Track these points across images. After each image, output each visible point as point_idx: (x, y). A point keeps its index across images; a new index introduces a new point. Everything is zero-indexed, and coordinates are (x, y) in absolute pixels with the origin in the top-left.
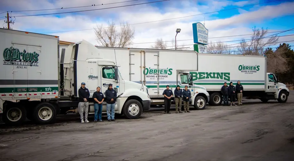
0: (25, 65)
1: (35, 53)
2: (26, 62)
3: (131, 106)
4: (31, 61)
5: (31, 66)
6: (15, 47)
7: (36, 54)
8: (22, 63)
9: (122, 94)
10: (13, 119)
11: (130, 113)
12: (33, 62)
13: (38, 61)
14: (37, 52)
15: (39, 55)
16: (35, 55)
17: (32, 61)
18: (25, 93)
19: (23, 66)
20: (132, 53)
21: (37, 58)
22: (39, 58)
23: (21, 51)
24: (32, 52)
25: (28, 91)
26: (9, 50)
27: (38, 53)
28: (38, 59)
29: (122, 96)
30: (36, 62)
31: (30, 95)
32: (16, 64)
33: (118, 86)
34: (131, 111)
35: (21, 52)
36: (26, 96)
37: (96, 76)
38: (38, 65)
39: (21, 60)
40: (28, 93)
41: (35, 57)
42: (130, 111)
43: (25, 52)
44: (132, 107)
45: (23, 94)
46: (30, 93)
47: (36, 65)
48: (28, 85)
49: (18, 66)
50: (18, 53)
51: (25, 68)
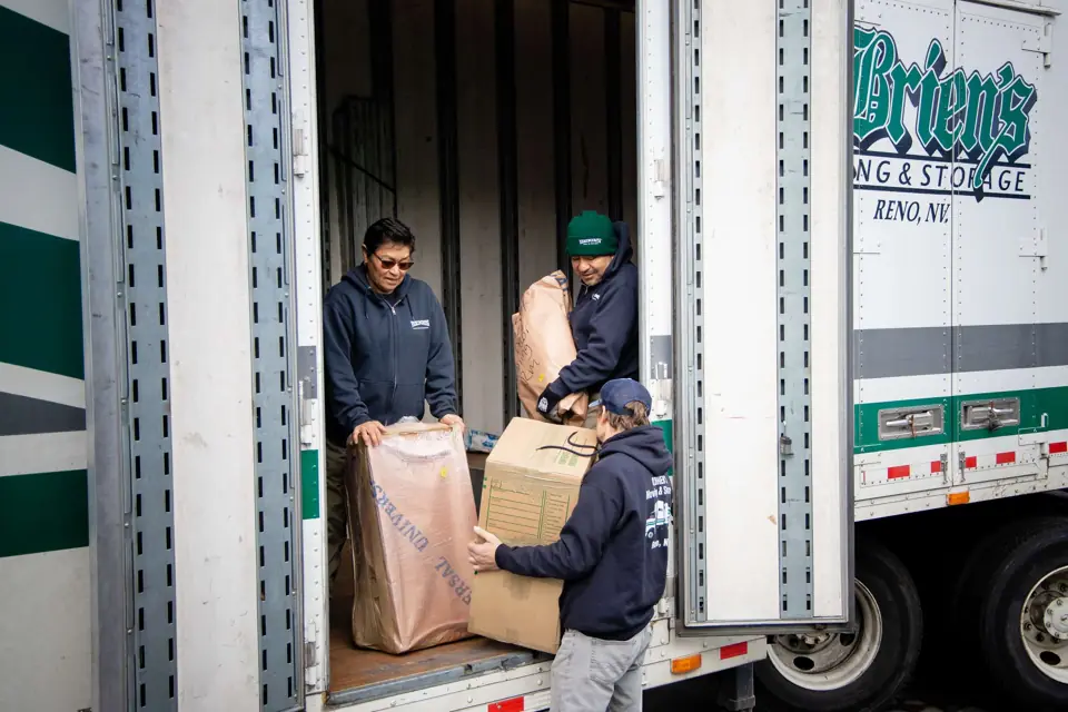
0: (933, 185)
1: (1007, 73)
2: (947, 157)
4: (977, 151)
5: (979, 195)
7: (1020, 86)
8: (916, 173)
10: (804, 665)
12: (994, 162)
13: (1024, 151)
14: (1027, 70)
15: (1034, 99)
16: (1008, 93)
17: (987, 154)
18: (933, 452)
19: (925, 200)
21: (1021, 121)
22: (1036, 120)
23: (912, 51)
24: (988, 67)
25: (952, 434)
27: (1028, 79)
28: (1028, 137)
30: (1011, 163)
31: (971, 463)
32: (873, 181)
36: (936, 480)
38: (1026, 188)
39: (907, 142)
40: (953, 450)
41: (1008, 116)
43: (942, 64)
46: (971, 447)
47: (1012, 190)
48: (954, 374)
49: (887, 196)
50: (891, 70)
51: (934, 217)
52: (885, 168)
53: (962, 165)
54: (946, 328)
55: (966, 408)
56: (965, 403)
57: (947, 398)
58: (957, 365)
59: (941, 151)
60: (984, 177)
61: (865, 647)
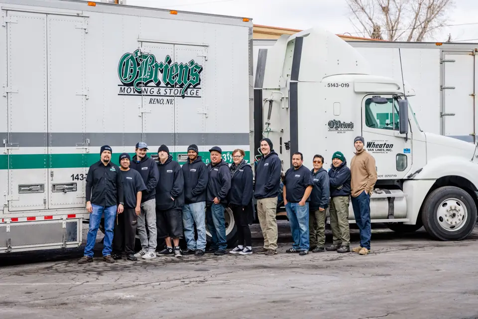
0: (168, 94)
1: (192, 63)
2: (173, 86)
3: (445, 205)
4: (183, 84)
5: (183, 96)
6: (146, 49)
7: (197, 66)
8: (162, 91)
9: (418, 172)
11: (442, 224)
12: (188, 87)
13: (199, 84)
14: (199, 62)
15: (202, 69)
16: (192, 69)
17: (186, 85)
19: (165, 99)
20: (447, 57)
21: (197, 76)
22: (202, 75)
23: (161, 59)
24: (185, 61)
26: (132, 58)
27: (199, 64)
28: (200, 80)
29: (417, 176)
30: (194, 87)
32: (149, 93)
33: (407, 150)
34: (445, 219)
35: (159, 61)
37: (348, 122)
38: (199, 94)
39: (159, 83)
41: (193, 75)
42: (441, 219)
43: (170, 62)
44: (447, 207)
47: (195, 95)
48: (176, 146)
49: (153, 98)
50: (154, 65)
51: (168, 103)
52: (152, 90)
53: (178, 89)
54: (173, 134)
55: (180, 156)
56: (179, 154)
58: (176, 144)
59: (171, 85)
60: (185, 92)
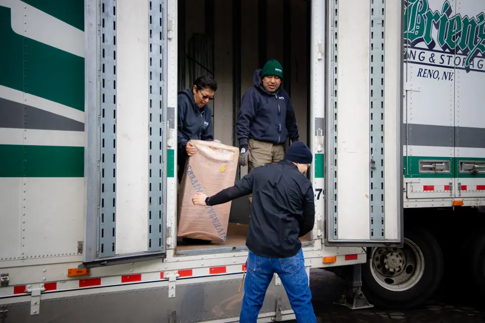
10: (389, 282)
18: (446, 181)
19: (442, 70)
23: (436, 5)
24: (472, 14)
25: (454, 174)
31: (464, 188)
35: (433, 10)
36: (447, 194)
40: (456, 182)
45: (439, 183)
46: (464, 181)
48: (456, 148)
49: (424, 67)
51: (446, 78)
54: (451, 127)
55: (461, 163)
56: (460, 161)
57: (452, 158)
58: (457, 143)
61: (417, 273)
